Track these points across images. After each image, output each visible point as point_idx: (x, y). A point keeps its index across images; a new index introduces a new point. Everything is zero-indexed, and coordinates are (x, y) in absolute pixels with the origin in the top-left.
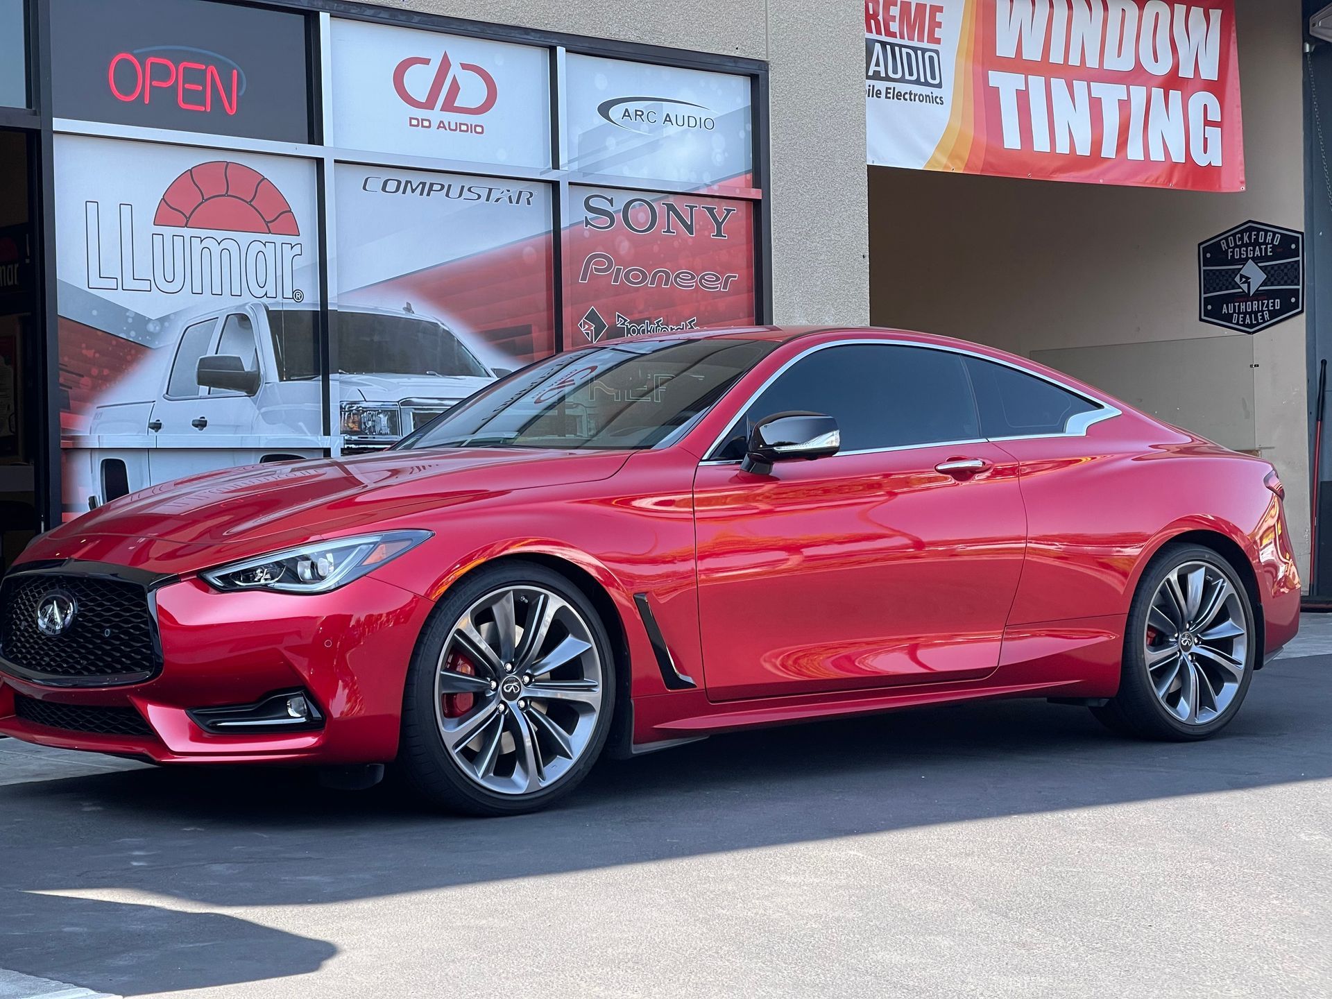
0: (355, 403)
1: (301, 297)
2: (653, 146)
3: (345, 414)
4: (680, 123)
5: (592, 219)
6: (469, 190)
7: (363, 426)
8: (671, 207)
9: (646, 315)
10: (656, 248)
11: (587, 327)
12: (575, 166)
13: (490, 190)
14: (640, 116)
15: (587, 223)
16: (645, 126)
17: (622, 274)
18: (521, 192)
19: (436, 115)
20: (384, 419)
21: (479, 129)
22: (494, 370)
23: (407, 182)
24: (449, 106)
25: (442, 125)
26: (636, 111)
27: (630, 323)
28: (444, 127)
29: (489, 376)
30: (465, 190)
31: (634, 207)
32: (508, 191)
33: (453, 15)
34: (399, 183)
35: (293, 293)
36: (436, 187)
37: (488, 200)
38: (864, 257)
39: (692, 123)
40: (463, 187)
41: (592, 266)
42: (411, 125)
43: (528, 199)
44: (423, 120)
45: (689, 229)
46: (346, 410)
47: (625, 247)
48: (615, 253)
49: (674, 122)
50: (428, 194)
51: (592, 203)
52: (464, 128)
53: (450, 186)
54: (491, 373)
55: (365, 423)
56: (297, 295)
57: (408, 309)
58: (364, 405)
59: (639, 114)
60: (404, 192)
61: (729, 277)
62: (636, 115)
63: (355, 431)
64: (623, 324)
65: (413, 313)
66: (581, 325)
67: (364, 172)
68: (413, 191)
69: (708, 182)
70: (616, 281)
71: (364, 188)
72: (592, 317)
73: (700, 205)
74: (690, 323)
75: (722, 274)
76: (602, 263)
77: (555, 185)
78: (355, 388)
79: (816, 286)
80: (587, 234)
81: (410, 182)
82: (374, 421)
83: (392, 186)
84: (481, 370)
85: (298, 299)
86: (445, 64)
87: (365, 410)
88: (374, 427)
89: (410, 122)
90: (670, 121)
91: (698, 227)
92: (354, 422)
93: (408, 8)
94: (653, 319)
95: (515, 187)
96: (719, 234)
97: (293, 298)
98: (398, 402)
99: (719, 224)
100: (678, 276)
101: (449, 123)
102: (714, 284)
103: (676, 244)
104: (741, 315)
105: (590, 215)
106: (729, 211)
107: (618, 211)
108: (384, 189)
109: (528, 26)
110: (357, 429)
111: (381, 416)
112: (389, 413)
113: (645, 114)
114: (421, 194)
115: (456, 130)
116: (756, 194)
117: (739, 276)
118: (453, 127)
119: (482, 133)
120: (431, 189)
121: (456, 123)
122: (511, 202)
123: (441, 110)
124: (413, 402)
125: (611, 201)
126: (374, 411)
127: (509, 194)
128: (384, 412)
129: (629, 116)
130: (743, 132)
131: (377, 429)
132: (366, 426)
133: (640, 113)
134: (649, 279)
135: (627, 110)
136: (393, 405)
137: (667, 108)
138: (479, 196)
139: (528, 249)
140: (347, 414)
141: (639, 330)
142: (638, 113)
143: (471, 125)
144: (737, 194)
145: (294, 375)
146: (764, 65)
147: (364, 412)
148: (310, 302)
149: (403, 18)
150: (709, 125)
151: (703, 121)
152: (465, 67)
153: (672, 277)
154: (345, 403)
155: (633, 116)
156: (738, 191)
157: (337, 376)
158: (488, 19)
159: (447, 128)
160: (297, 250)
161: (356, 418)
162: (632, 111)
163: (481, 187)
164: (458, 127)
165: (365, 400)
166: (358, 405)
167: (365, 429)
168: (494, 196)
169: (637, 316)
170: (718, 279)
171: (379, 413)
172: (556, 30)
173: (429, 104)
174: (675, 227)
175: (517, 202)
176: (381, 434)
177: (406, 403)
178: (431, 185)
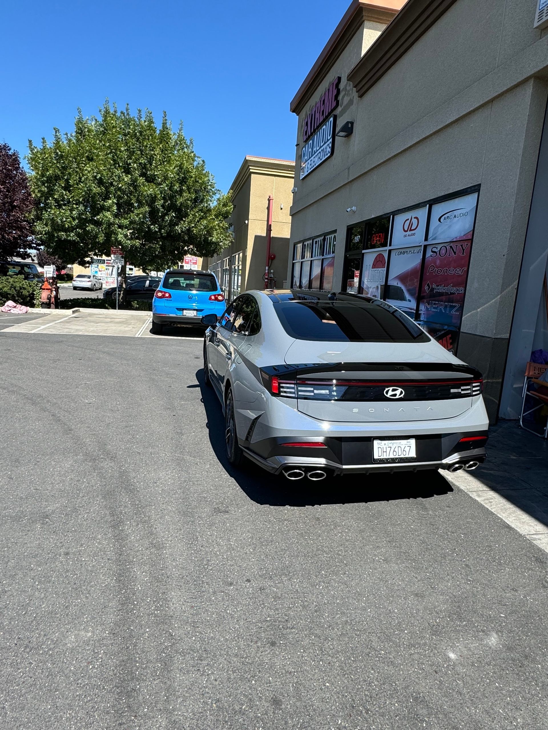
2: (450, 227)
5: (432, 255)
8: (451, 247)
9: (439, 284)
10: (445, 262)
11: (426, 288)
12: (431, 239)
16: (449, 221)
17: (436, 271)
18: (419, 250)
30: (410, 251)
31: (442, 249)
39: (462, 215)
41: (430, 269)
43: (420, 252)
45: (455, 253)
47: (438, 262)
48: (436, 264)
49: (457, 217)
51: (433, 249)
53: (407, 251)
54: (408, 300)
57: (397, 284)
59: (448, 217)
60: (400, 255)
61: (463, 269)
64: (435, 287)
69: (462, 235)
70: (435, 273)
71: (395, 255)
72: (428, 285)
73: (459, 245)
74: (450, 286)
80: (430, 259)
81: (402, 252)
83: (399, 253)
86: (411, 219)
89: (404, 236)
91: (457, 252)
94: (442, 285)
96: (463, 254)
99: (463, 250)
100: (450, 270)
102: (459, 272)
103: (451, 259)
105: (432, 253)
106: (467, 245)
107: (438, 251)
114: (403, 254)
116: (470, 237)
117: (466, 268)
118: (410, 235)
120: (405, 253)
122: (417, 253)
123: (409, 231)
125: (437, 248)
127: (417, 251)
134: (442, 272)
137: (455, 213)
138: (412, 253)
139: (418, 266)
141: (437, 289)
146: (480, 185)
151: (464, 214)
152: (415, 218)
153: (448, 271)
162: (446, 218)
163: (412, 250)
168: (414, 252)
169: (438, 284)
170: (460, 270)
172: (427, 200)
174: (451, 253)
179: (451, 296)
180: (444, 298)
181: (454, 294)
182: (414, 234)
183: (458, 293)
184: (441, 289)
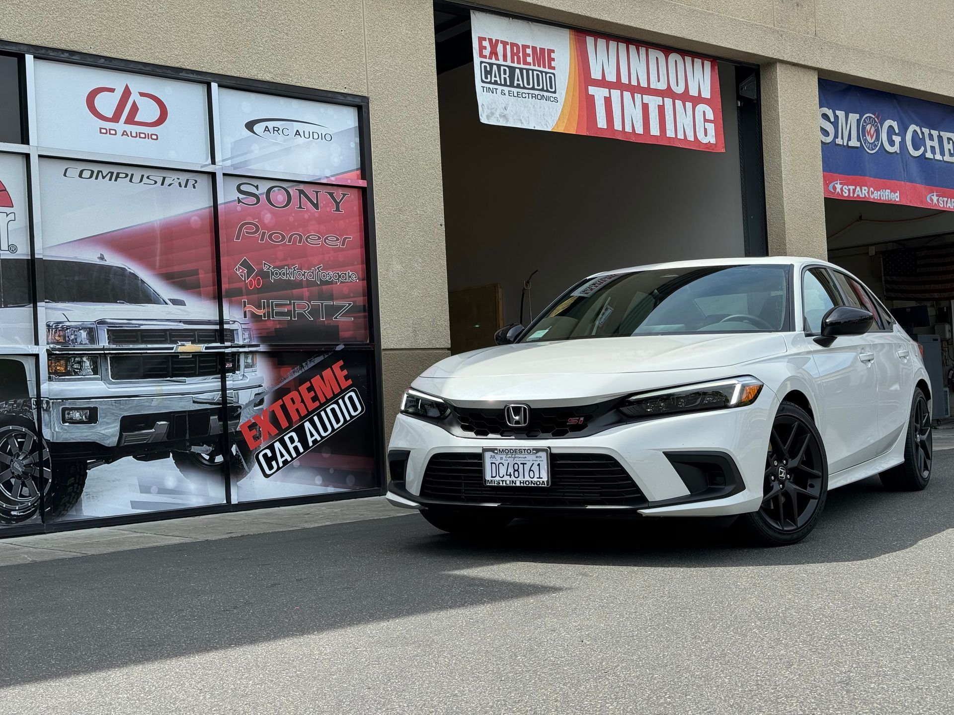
0: (60, 323)
1: (15, 249)
2: (288, 150)
3: (52, 331)
4: (307, 136)
5: (242, 199)
6: (148, 177)
7: (67, 339)
8: (301, 192)
9: (284, 263)
10: (291, 219)
11: (241, 271)
12: (229, 163)
13: (164, 178)
14: (277, 131)
15: (239, 201)
16: (280, 138)
17: (267, 236)
18: (188, 180)
19: (121, 126)
20: (84, 334)
21: (154, 137)
22: (170, 300)
23: (99, 172)
24: (130, 120)
25: (125, 133)
26: (274, 127)
27: (273, 268)
28: (127, 135)
29: (166, 304)
30: (145, 177)
31: (274, 191)
32: (178, 179)
33: (129, 58)
34: (92, 172)
35: (9, 246)
36: (121, 175)
37: (162, 184)
38: (441, 225)
39: (316, 136)
40: (143, 176)
41: (244, 230)
42: (101, 133)
43: (193, 185)
44: (110, 130)
45: (316, 206)
46: (53, 327)
47: (268, 217)
48: (261, 221)
49: (302, 134)
50: (116, 180)
51: (243, 188)
52: (143, 136)
53: (132, 175)
54: (168, 302)
55: (68, 337)
56: (12, 248)
57: (102, 258)
58: (68, 324)
60: (96, 178)
61: (345, 239)
62: (274, 130)
63: (61, 342)
64: (269, 269)
65: (106, 261)
66: (236, 269)
67: (64, 165)
68: (104, 178)
69: (328, 175)
70: (262, 240)
71: (65, 175)
72: (245, 264)
73: (323, 191)
74: (318, 268)
75: (341, 235)
76: (252, 228)
77: (213, 175)
78: (60, 312)
79: (407, 244)
80: (239, 208)
81: (101, 172)
82: (76, 335)
83: (86, 174)
84: (160, 300)
85: (13, 251)
86: (127, 93)
87: (68, 328)
88: (76, 339)
89: (100, 131)
90: (299, 135)
91: (322, 204)
92: (59, 336)
93: (94, 53)
94: (290, 266)
95: (183, 177)
96: (338, 210)
97: (9, 250)
98: (95, 322)
99: (337, 204)
100: (308, 237)
101: (131, 132)
102: (333, 242)
103: (306, 216)
104: (355, 263)
105: (241, 196)
106: (344, 195)
107: (263, 193)
108: (80, 176)
109: (188, 68)
110: (63, 341)
111: (82, 331)
112: (88, 330)
113: (281, 130)
114: (110, 179)
115: (136, 137)
116: (363, 183)
117: (354, 236)
118: (134, 135)
119: (157, 139)
120: (117, 176)
121: (136, 133)
122: (180, 186)
123: (124, 123)
124: (107, 322)
125: (257, 187)
126: (76, 328)
127: (179, 181)
128: (84, 329)
129: (269, 130)
130: (353, 143)
131: (79, 340)
132: (70, 339)
133: (277, 129)
134: (287, 239)
135: (267, 127)
136: (91, 324)
137: (297, 126)
138: (156, 182)
139: (194, 218)
140: (54, 330)
141: (280, 273)
142: (275, 129)
143: (148, 134)
144: (349, 183)
145: (10, 304)
146: (366, 99)
147: (67, 329)
148: (23, 253)
149: (92, 60)
150: (328, 137)
151: (323, 136)
152: (142, 94)
153: (304, 238)
154: (52, 323)
155: (272, 131)
156: (349, 181)
157: (43, 304)
158: (157, 62)
159: (129, 135)
160: (11, 217)
161: (61, 333)
162: (270, 128)
163: (157, 176)
164: (138, 135)
165: (68, 321)
166: (63, 324)
167: (69, 341)
168: (167, 182)
169: (278, 264)
170: (338, 239)
171: (80, 330)
172: (210, 71)
173: (116, 118)
174: (306, 205)
175: (186, 186)
176: (82, 344)
177: (102, 322)
178: (118, 174)
179: (324, 287)
180: (305, 291)
181: (331, 283)
182: (155, 137)
183: (342, 282)
184: (292, 274)
